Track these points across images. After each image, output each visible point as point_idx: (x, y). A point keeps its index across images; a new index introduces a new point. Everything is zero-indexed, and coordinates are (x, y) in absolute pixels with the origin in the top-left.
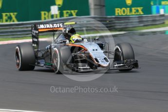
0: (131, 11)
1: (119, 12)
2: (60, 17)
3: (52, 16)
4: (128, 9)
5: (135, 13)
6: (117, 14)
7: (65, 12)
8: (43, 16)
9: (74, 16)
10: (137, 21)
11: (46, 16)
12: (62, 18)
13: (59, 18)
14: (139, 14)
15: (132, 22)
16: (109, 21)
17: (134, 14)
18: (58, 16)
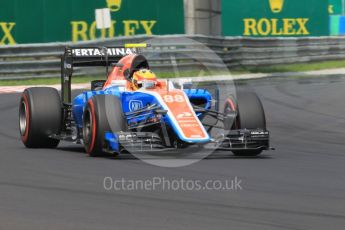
0: (280, 25)
1: (252, 27)
2: (116, 34)
3: (98, 33)
4: (274, 21)
5: (290, 31)
6: (247, 33)
7: (127, 23)
8: (75, 32)
9: (149, 34)
10: (295, 49)
11: (83, 33)
12: (120, 37)
13: (111, 37)
14: (298, 33)
15: (282, 52)
16: (229, 49)
17: (286, 33)
18: (112, 32)
